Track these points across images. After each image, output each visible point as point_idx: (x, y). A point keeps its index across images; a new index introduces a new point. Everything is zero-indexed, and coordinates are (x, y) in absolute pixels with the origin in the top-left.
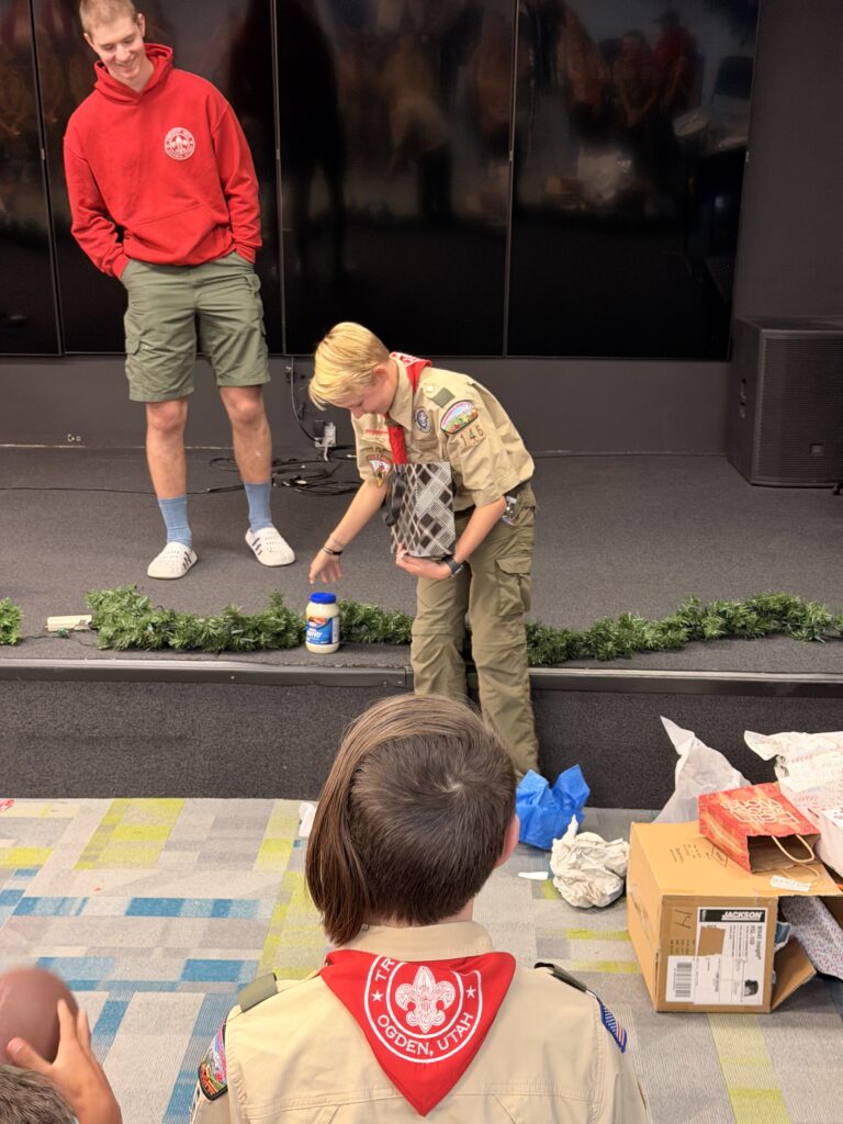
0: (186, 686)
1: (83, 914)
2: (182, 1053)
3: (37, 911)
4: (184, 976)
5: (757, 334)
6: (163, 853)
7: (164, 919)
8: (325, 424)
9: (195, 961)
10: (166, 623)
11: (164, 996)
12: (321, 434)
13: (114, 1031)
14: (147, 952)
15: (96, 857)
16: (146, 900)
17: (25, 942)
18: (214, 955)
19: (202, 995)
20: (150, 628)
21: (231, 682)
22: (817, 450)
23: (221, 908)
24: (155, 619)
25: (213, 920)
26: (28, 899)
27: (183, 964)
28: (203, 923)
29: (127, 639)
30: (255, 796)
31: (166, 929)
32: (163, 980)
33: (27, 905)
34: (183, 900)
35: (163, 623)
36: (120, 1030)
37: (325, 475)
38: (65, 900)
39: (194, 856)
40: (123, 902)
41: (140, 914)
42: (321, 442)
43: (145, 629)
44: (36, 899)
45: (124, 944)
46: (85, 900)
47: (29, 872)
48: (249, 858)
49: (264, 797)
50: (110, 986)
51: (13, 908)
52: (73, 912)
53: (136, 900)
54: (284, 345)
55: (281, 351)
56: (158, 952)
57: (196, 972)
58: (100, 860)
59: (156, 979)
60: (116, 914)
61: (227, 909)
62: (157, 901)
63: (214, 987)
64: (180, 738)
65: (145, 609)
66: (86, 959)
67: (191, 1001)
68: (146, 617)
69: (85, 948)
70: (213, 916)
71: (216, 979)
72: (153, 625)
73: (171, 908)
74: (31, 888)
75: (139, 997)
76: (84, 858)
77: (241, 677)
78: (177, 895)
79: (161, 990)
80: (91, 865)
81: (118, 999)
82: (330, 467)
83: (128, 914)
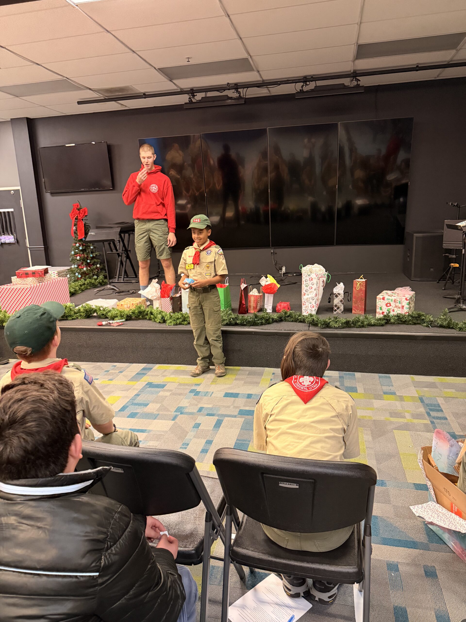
0: (241, 335)
1: (212, 396)
2: (238, 434)
3: (200, 395)
4: (239, 414)
5: (413, 235)
6: (234, 381)
7: (234, 398)
8: (282, 267)
9: (242, 410)
10: (236, 318)
11: (233, 419)
12: (281, 269)
13: (219, 427)
14: (229, 407)
15: (216, 381)
16: (229, 393)
17: (196, 403)
18: (247, 408)
19: (244, 419)
20: (232, 319)
21: (253, 334)
22: (432, 270)
23: (249, 396)
24: (233, 316)
25: (247, 399)
26: (198, 391)
27: (239, 410)
28: (245, 400)
29: (225, 322)
30: (260, 367)
31: (234, 401)
32: (233, 414)
33: (197, 393)
34: (239, 394)
35: (235, 318)
36: (221, 427)
37: (282, 280)
38: (207, 392)
39: (243, 382)
40: (223, 394)
41: (227, 397)
42: (281, 272)
43: (230, 319)
44: (200, 392)
45: (223, 404)
46: (213, 393)
47: (199, 385)
48: (258, 383)
49: (262, 367)
50: (218, 415)
51: (194, 394)
52: (209, 395)
53: (226, 393)
54: (271, 244)
55: (270, 246)
56: (232, 407)
57: (242, 413)
58: (217, 382)
59: (231, 414)
60: (221, 396)
61: (251, 396)
62: (232, 394)
63: (246, 417)
64: (239, 350)
65: (230, 314)
66: (212, 408)
67: (240, 420)
68: (231, 316)
69: (212, 405)
70: (247, 398)
71: (247, 415)
72: (232, 318)
73: (236, 395)
74: (198, 389)
75: (226, 418)
76: (212, 382)
77: (256, 333)
78: (238, 392)
79: (232, 417)
80: (215, 383)
81: (221, 419)
82: (283, 278)
83: (224, 396)
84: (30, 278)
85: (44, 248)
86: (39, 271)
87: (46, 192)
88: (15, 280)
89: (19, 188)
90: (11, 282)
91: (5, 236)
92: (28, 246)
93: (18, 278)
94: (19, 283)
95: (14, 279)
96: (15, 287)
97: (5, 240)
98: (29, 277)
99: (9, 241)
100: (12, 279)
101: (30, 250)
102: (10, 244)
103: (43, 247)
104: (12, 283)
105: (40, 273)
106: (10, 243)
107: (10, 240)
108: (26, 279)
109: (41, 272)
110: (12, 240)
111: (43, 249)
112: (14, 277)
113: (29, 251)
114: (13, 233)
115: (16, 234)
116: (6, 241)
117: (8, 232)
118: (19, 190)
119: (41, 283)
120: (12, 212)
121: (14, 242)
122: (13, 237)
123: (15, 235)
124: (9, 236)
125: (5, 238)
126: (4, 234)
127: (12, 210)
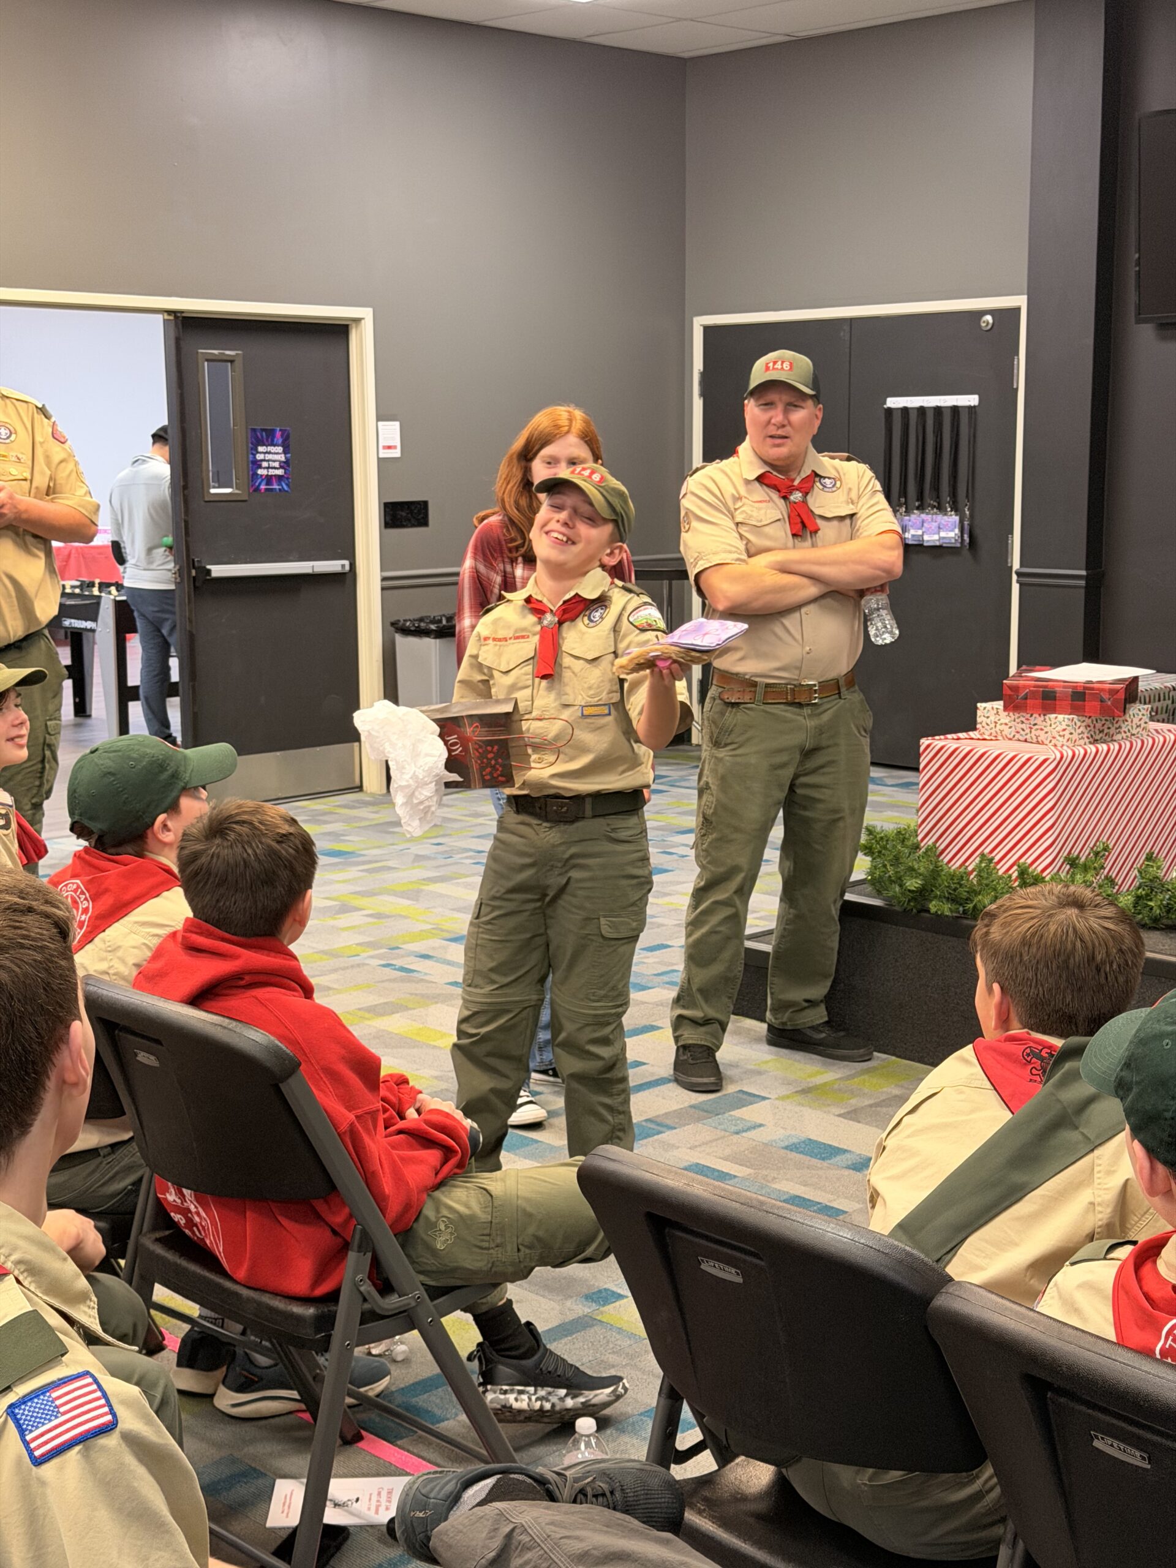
84: (1061, 717)
85: (1087, 578)
86: (1103, 690)
87: (1139, 321)
88: (992, 718)
89: (1021, 301)
90: (970, 725)
91: (923, 516)
92: (1016, 565)
93: (1006, 708)
94: (1007, 731)
95: (989, 712)
96: (993, 749)
97: (920, 532)
98: (1054, 711)
99: (936, 537)
100: (979, 713)
101: (1021, 585)
102: (938, 550)
103: (1084, 573)
104: (974, 729)
105: (1105, 696)
106: (940, 547)
107: (943, 534)
108: (1039, 720)
109: (1113, 692)
110: (952, 534)
111: (1083, 583)
112: (988, 705)
113: (1015, 588)
114: (960, 506)
115: (971, 510)
116: (926, 538)
117: (938, 497)
118: (1017, 310)
119: (1105, 747)
120: (970, 409)
121: (958, 545)
122: (956, 519)
123: (967, 513)
124: (941, 519)
125: (923, 522)
126: (921, 508)
127: (972, 400)
